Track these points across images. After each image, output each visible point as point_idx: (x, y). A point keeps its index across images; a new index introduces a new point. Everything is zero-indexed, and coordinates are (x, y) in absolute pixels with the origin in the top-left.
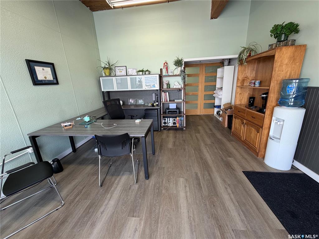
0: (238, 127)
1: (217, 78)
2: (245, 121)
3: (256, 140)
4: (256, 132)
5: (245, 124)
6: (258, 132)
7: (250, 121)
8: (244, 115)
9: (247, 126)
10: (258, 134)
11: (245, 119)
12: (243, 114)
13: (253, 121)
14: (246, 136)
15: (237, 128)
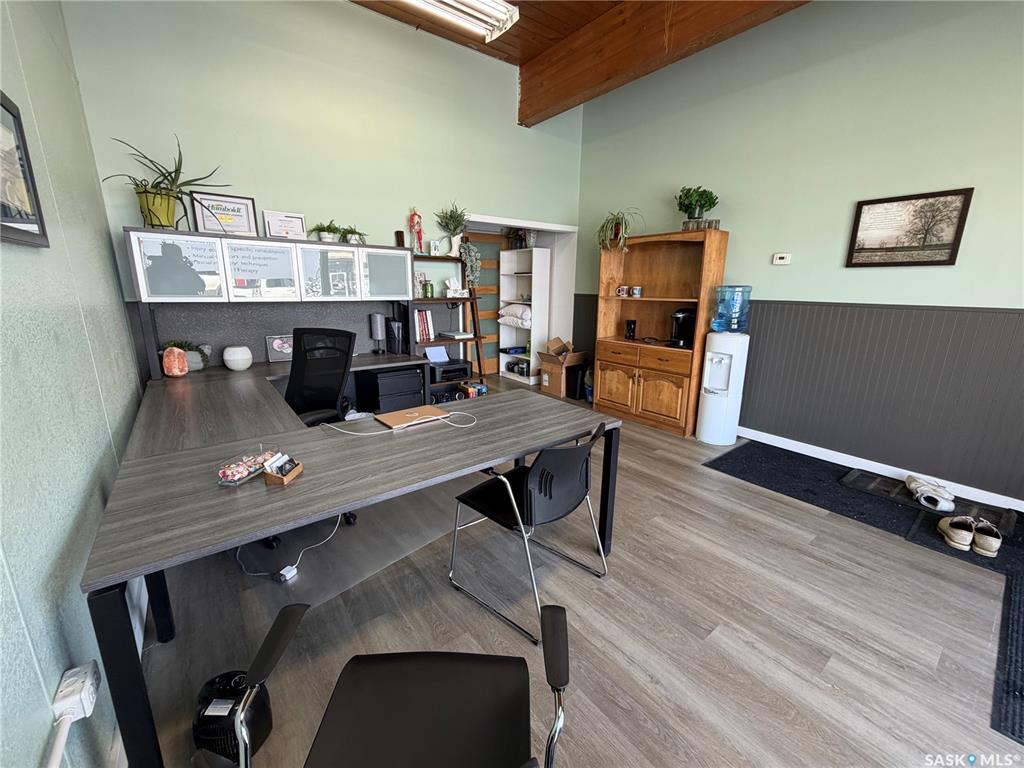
0: (618, 388)
1: (501, 277)
2: (637, 372)
3: (677, 403)
4: (675, 388)
5: (639, 376)
6: (679, 385)
7: (652, 369)
8: (634, 358)
9: (645, 380)
10: (680, 390)
11: (636, 367)
12: (629, 357)
13: (662, 367)
14: (647, 402)
15: (615, 390)
